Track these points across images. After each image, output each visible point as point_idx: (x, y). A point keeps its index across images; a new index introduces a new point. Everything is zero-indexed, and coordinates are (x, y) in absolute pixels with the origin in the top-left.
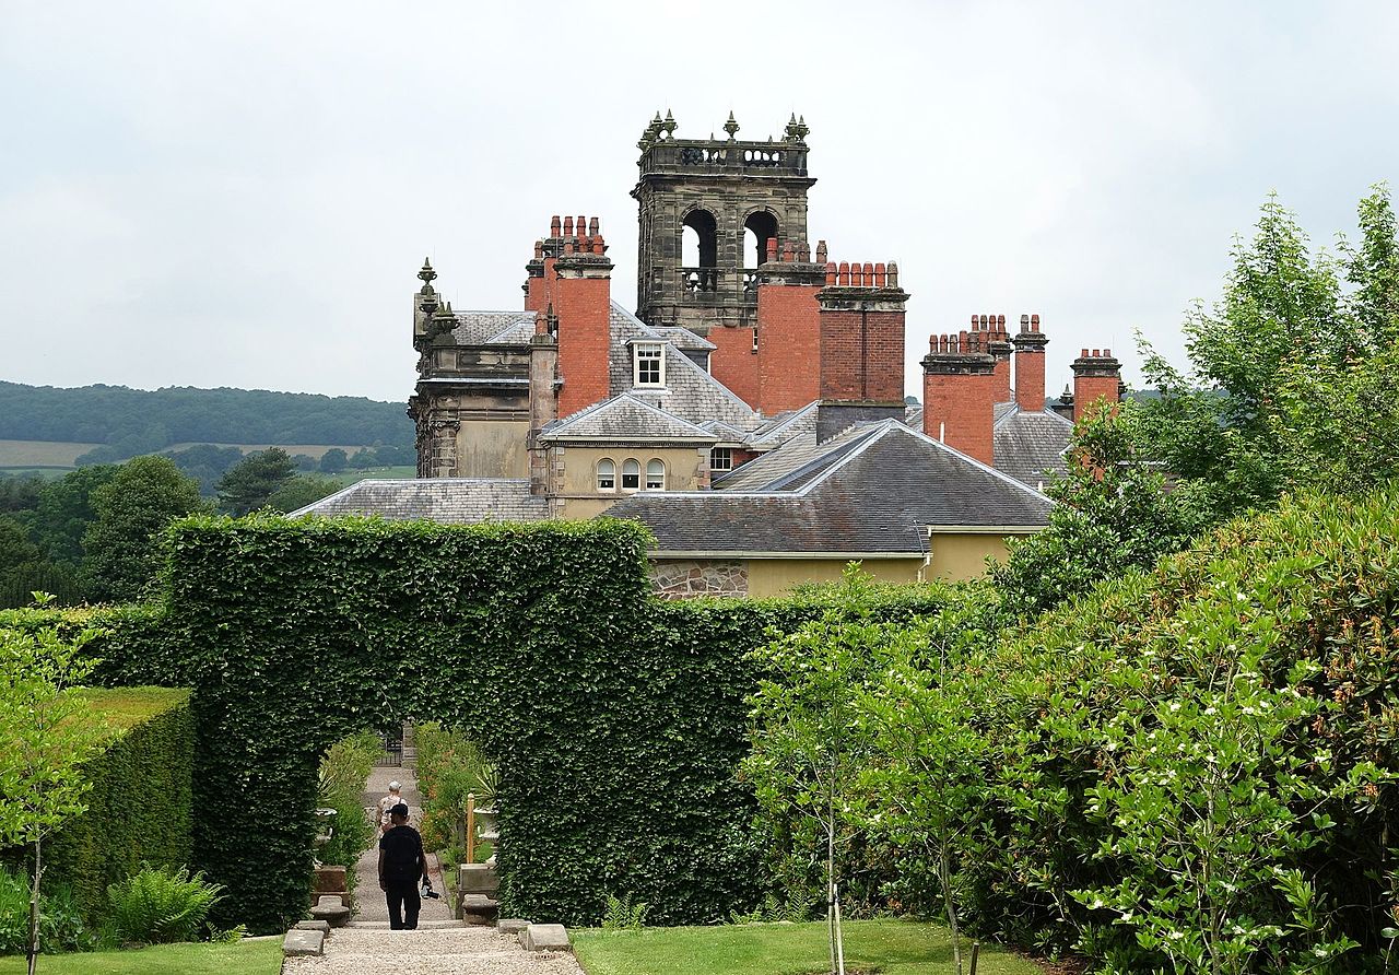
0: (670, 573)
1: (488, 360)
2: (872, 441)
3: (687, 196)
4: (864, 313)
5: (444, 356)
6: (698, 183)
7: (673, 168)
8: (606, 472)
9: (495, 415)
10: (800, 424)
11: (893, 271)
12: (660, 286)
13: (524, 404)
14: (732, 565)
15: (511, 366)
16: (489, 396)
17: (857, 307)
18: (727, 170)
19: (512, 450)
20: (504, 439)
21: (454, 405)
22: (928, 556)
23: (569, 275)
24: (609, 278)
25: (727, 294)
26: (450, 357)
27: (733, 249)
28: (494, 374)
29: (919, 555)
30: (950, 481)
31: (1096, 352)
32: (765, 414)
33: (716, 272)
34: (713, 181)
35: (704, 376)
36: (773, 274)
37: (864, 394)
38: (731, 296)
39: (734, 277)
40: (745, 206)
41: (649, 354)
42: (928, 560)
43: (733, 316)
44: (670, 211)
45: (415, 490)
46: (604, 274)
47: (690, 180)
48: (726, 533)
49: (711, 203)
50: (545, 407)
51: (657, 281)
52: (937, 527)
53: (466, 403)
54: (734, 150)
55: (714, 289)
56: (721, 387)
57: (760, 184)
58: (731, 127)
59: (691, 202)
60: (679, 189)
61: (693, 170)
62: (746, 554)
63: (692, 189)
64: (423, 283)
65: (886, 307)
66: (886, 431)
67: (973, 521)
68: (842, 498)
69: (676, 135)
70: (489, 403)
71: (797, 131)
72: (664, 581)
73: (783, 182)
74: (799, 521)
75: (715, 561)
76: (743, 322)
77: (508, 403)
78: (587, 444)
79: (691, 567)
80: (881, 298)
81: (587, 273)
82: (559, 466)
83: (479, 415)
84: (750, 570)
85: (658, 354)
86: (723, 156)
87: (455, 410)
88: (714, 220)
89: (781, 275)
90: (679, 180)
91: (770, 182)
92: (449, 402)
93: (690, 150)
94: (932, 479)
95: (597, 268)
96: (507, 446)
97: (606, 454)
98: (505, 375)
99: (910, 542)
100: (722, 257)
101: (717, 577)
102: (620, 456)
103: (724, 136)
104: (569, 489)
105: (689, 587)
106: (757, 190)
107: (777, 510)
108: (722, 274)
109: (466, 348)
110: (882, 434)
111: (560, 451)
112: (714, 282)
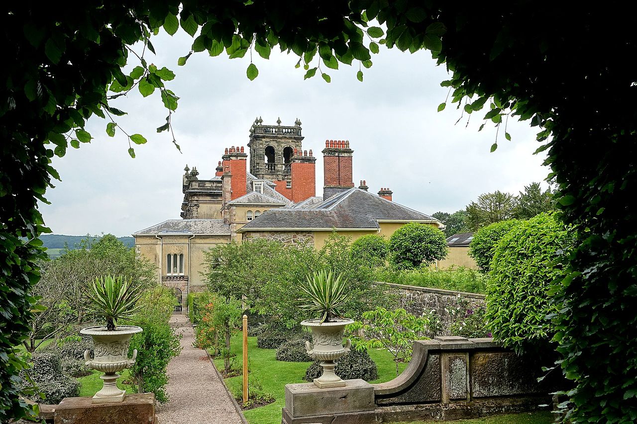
0: (285, 236)
1: (208, 185)
2: (350, 194)
3: (266, 142)
4: (339, 157)
5: (194, 183)
6: (269, 138)
7: (262, 133)
8: (249, 215)
9: (210, 202)
10: (308, 203)
11: (347, 143)
12: (258, 169)
13: (220, 199)
14: (308, 233)
15: (215, 187)
16: (208, 196)
17: (337, 154)
18: (278, 134)
19: (216, 213)
20: (213, 210)
21: (197, 199)
22: (379, 229)
23: (233, 158)
24: (246, 160)
25: (278, 171)
26: (196, 184)
27: (280, 158)
28: (210, 189)
29: (376, 229)
30: (381, 206)
31: (385, 189)
32: (295, 202)
33: (275, 165)
34: (274, 137)
35: (274, 190)
36: (296, 159)
37: (339, 184)
38: (280, 171)
39: (280, 166)
40: (283, 145)
41: (258, 185)
42: (379, 231)
43: (280, 177)
44: (261, 146)
45: (185, 223)
46: (245, 158)
47: (267, 137)
48: (306, 222)
49: (273, 144)
50: (228, 195)
51: (258, 167)
52: (380, 220)
53: (201, 198)
54: (279, 128)
55: (274, 169)
56: (280, 195)
57: (288, 139)
58: (279, 122)
59: (267, 144)
60: (263, 140)
61: (268, 134)
62: (314, 229)
63: (268, 140)
64: (186, 172)
65: (346, 155)
66: (354, 191)
67: (392, 218)
68: (344, 211)
69: (263, 124)
70: (208, 198)
71: (298, 123)
72: (283, 240)
73: (295, 138)
74: (331, 218)
75: (302, 232)
76: (283, 179)
77: (214, 198)
78: (243, 206)
79: (293, 234)
80: (344, 152)
81: (239, 158)
82: (234, 213)
83: (205, 202)
84: (315, 236)
85: (261, 184)
86: (277, 130)
87: (198, 201)
88: (274, 149)
89: (299, 159)
90: (264, 137)
91: (291, 138)
92: (196, 198)
93: (266, 129)
94: (374, 205)
95: (242, 156)
96: (214, 212)
97: (250, 209)
98: (213, 189)
99: (372, 224)
100: (277, 160)
101: (302, 238)
102: (254, 209)
103: (277, 125)
104: (237, 220)
105: (293, 241)
106: (287, 140)
107: (323, 215)
108: (277, 165)
109: (201, 181)
110: (353, 192)
111: (234, 208)
112: (274, 168)
